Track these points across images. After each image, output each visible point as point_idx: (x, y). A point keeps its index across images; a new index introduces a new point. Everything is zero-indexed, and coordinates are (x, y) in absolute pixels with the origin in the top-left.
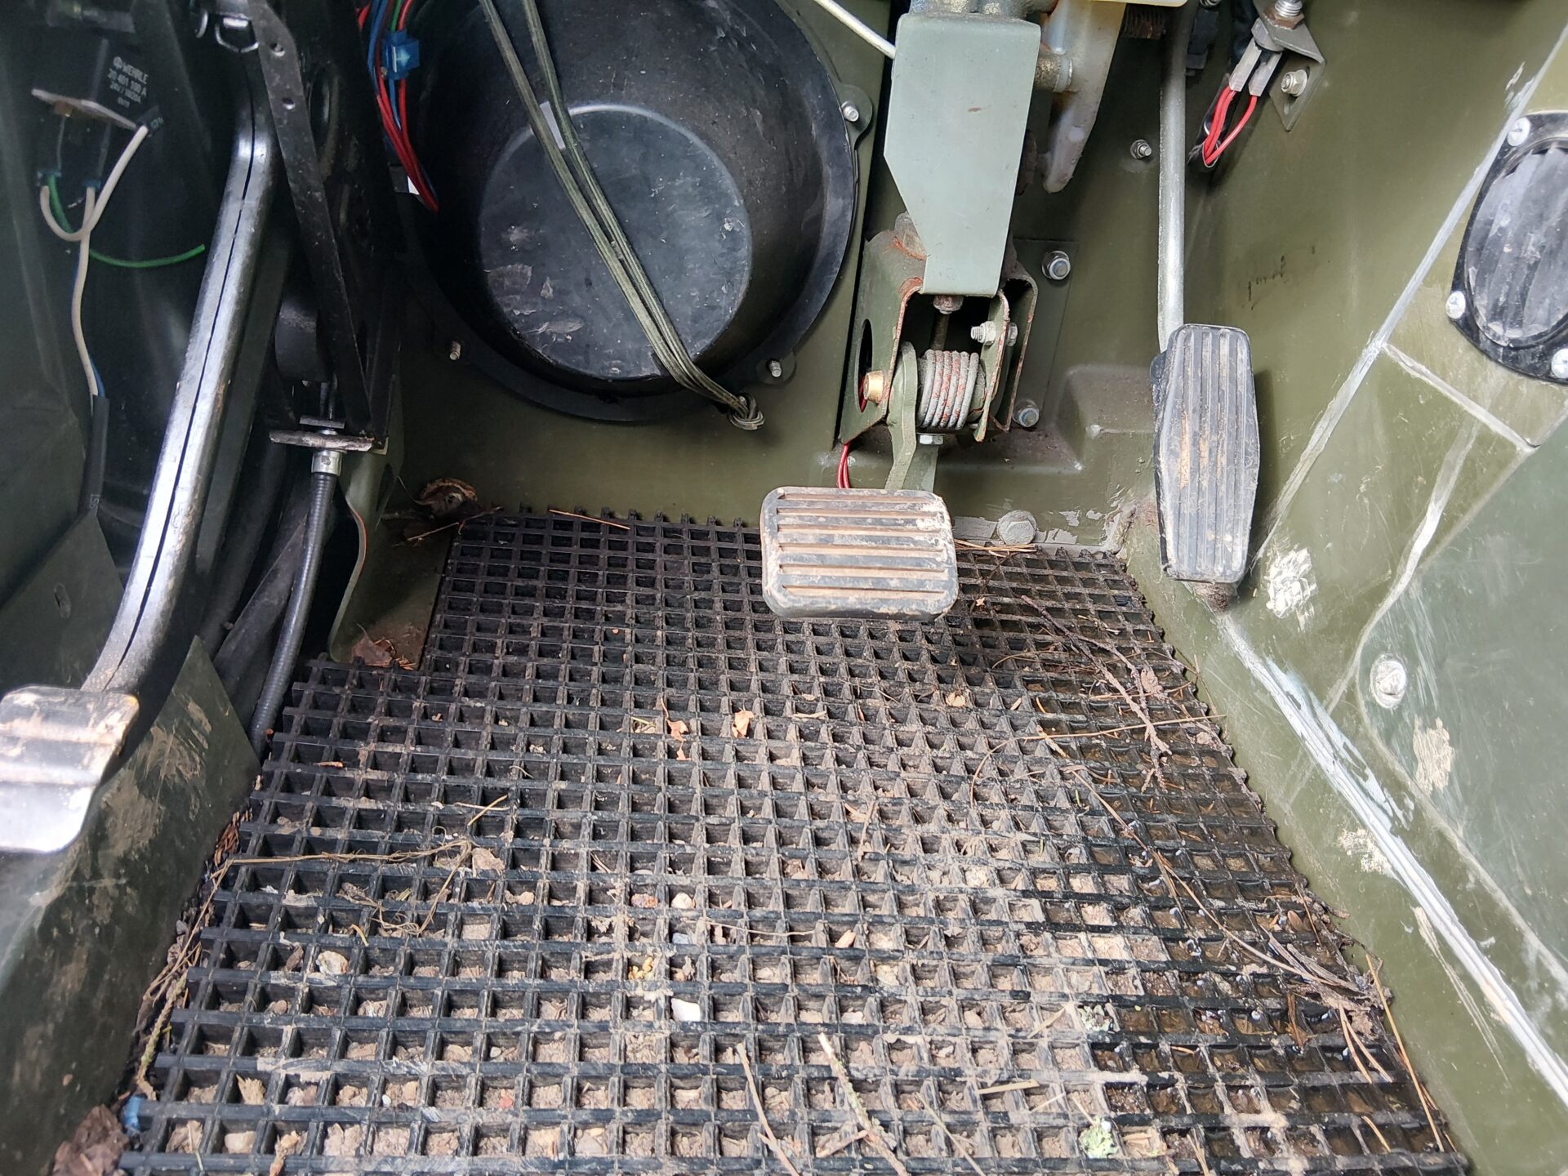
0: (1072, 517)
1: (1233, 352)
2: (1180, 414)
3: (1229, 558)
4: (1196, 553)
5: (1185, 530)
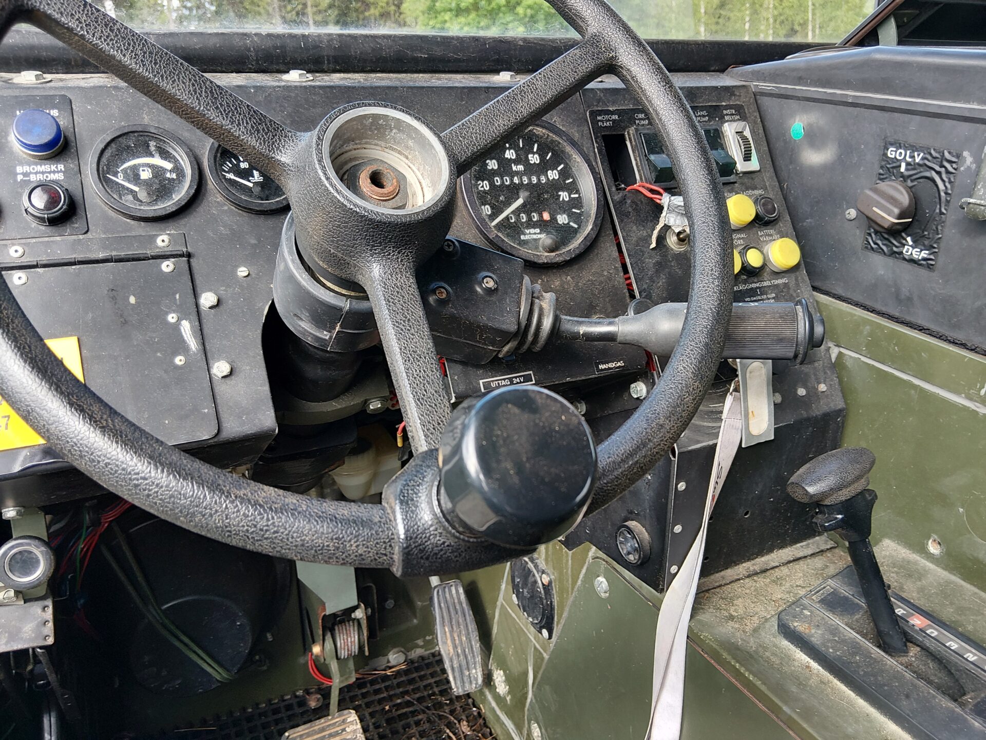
0: (420, 642)
2: (443, 625)
3: (476, 680)
4: (463, 682)
5: (457, 674)
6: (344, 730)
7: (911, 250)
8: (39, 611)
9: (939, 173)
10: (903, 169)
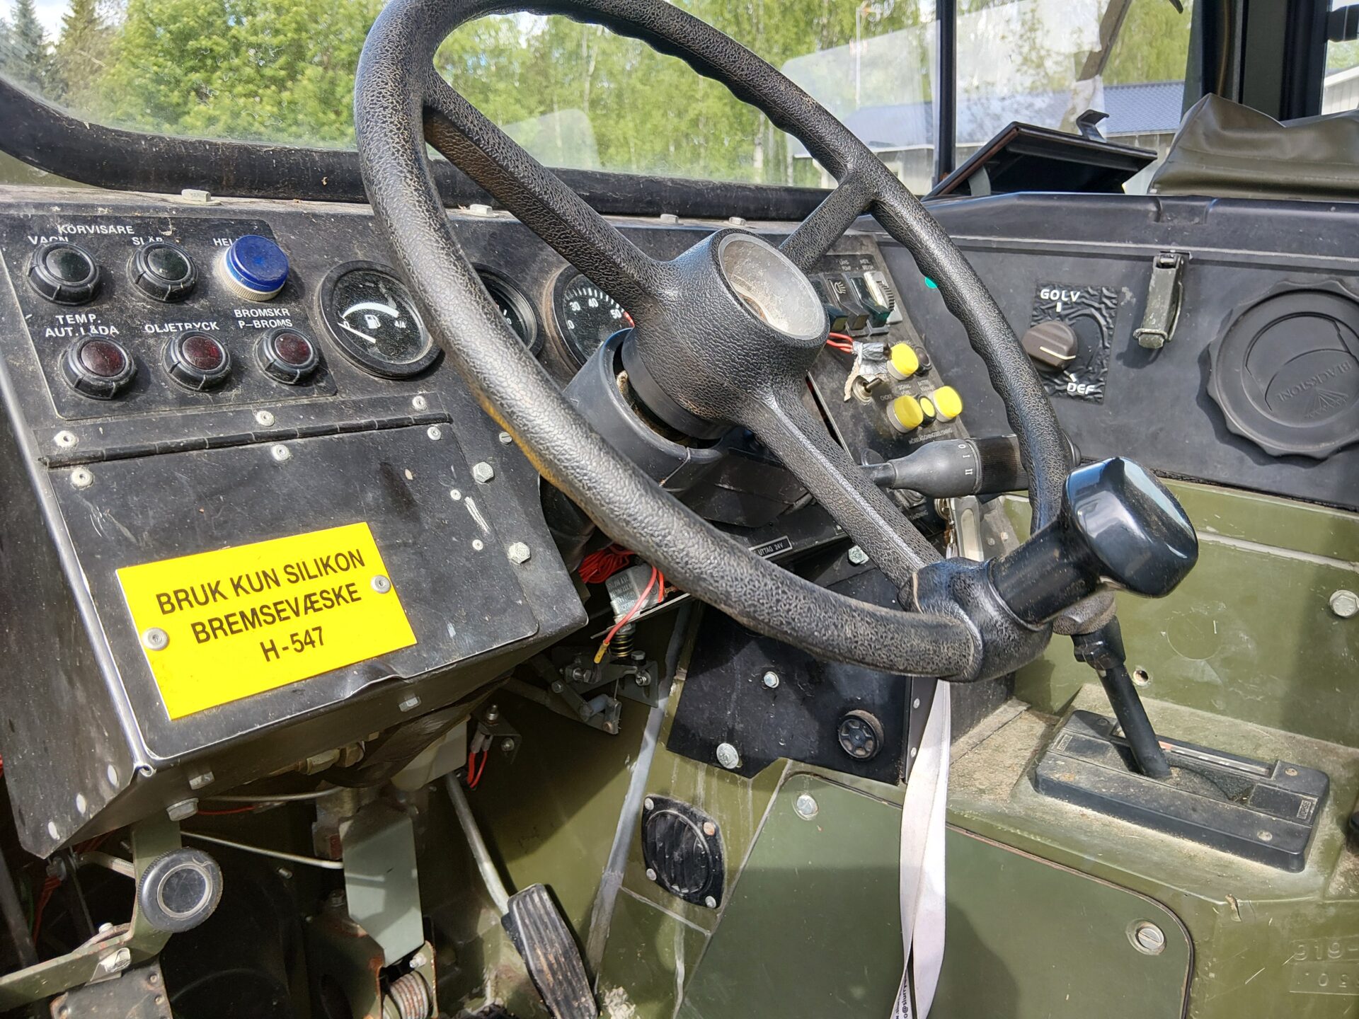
1: (541, 898)
2: (533, 949)
5: (564, 1009)
7: (1075, 386)
8: (144, 984)
9: (1099, 310)
10: (1059, 309)
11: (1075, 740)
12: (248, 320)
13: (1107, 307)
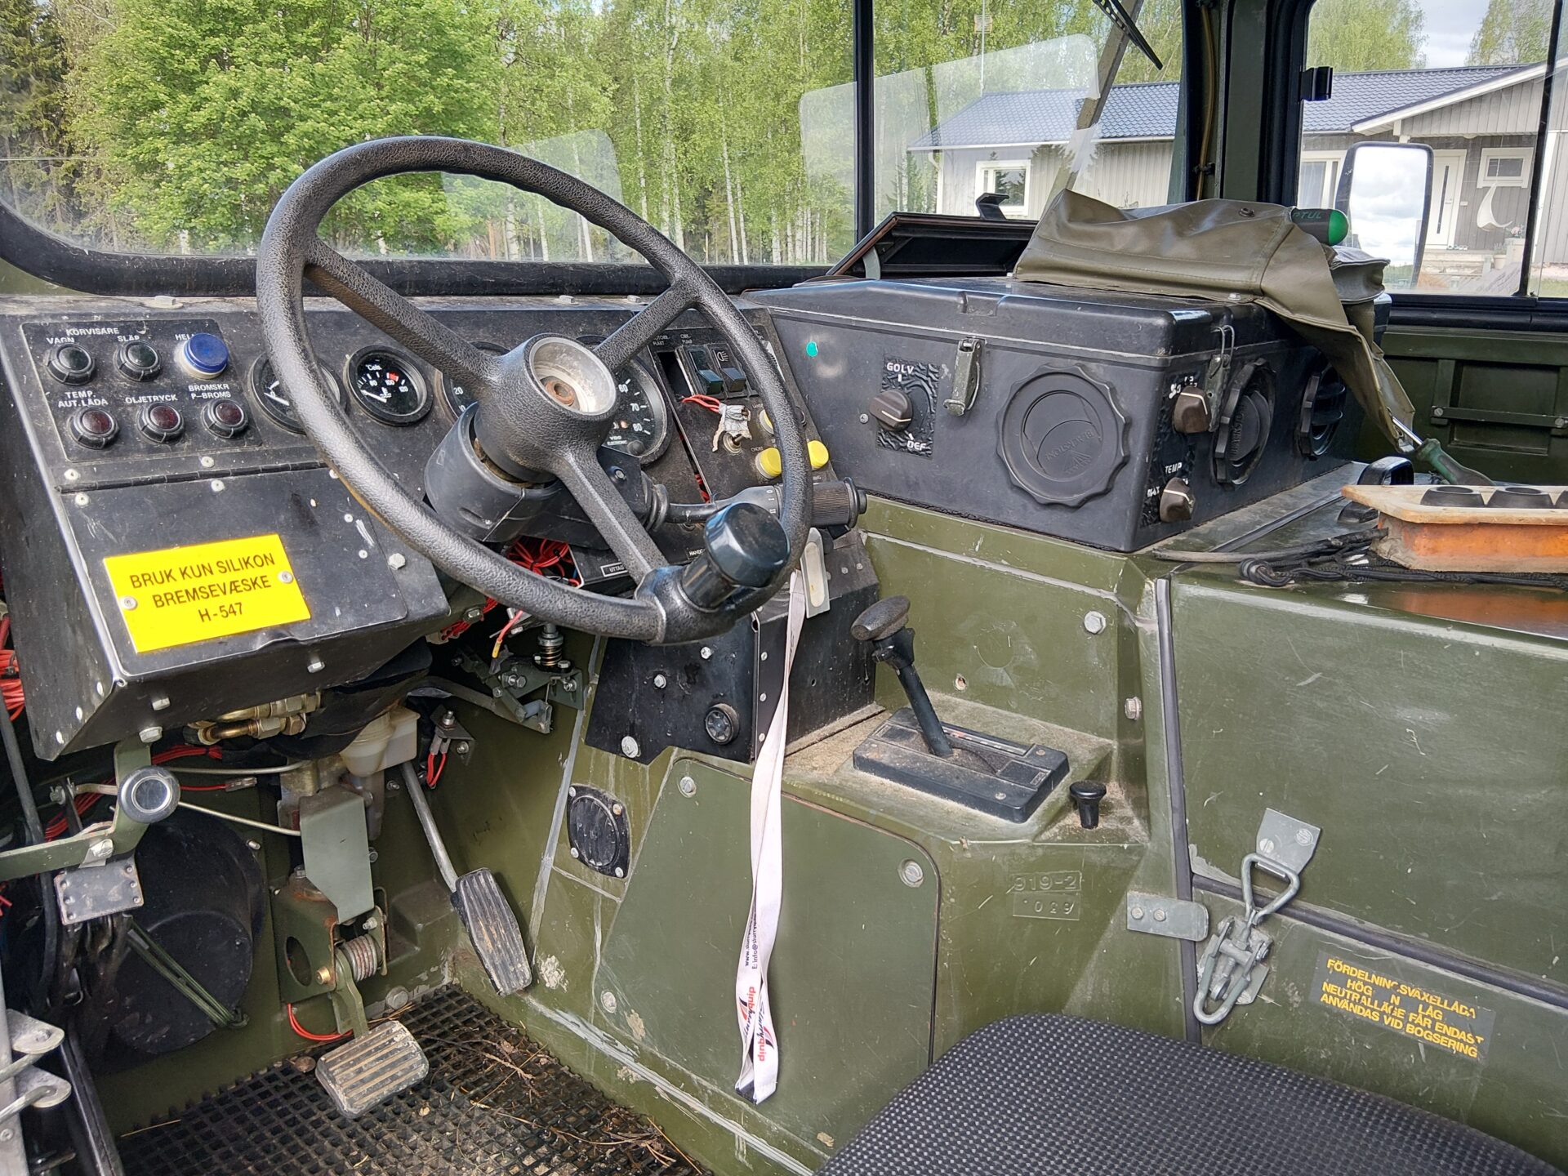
0: (424, 976)
1: (486, 880)
2: (476, 921)
3: (523, 974)
4: (509, 980)
5: (500, 972)
6: (390, 1041)
7: (912, 444)
8: (122, 871)
9: (926, 381)
10: (900, 380)
11: (892, 729)
12: (199, 393)
13: (932, 380)
